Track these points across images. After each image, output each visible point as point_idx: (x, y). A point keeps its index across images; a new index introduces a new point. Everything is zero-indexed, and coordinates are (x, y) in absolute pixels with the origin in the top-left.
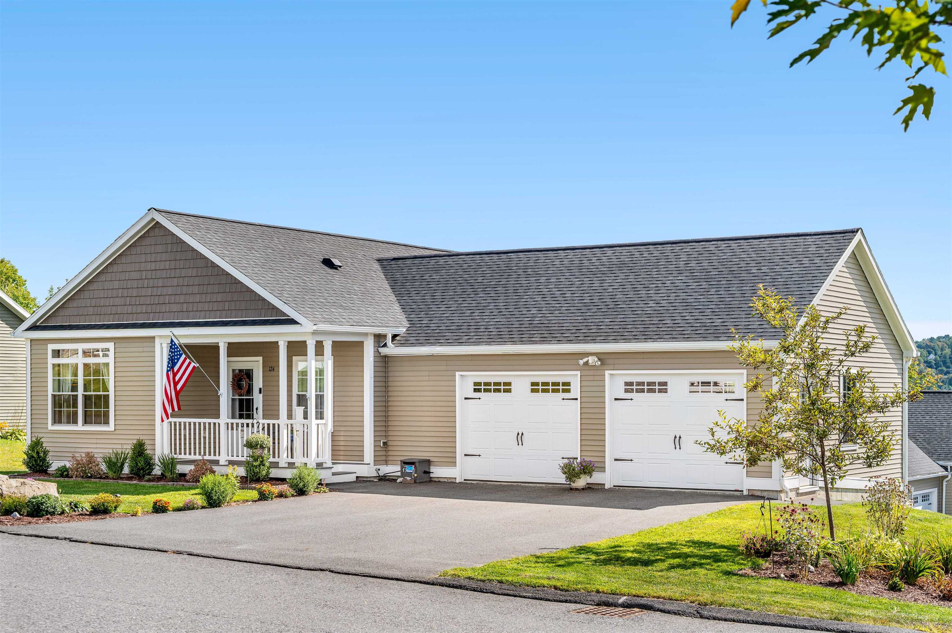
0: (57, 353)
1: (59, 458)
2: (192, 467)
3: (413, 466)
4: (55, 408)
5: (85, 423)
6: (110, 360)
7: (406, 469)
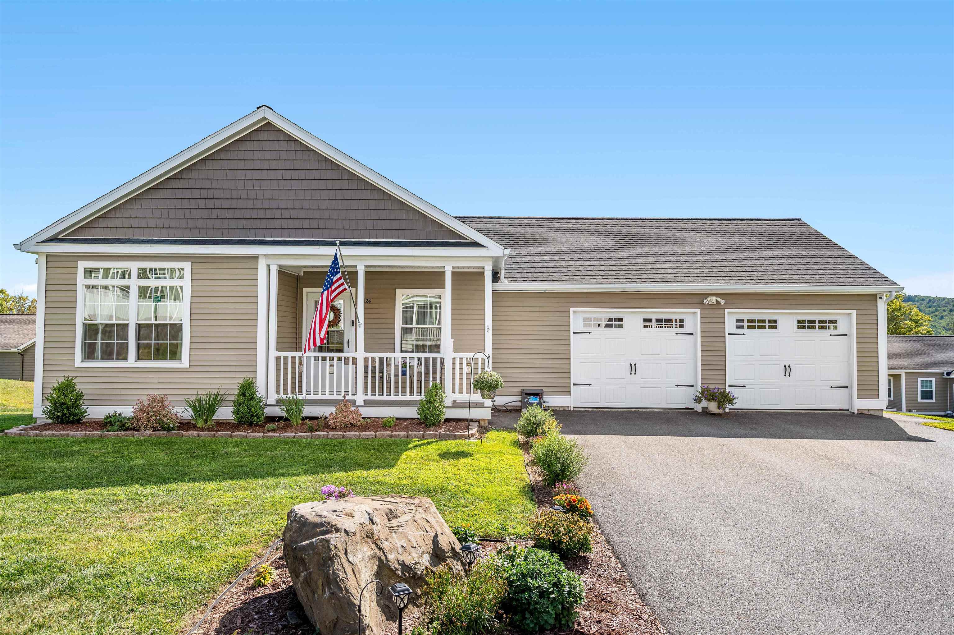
0: (89, 272)
1: (99, 401)
2: (332, 410)
3: (538, 397)
4: (85, 340)
5: (138, 359)
6: (186, 282)
7: (530, 400)
